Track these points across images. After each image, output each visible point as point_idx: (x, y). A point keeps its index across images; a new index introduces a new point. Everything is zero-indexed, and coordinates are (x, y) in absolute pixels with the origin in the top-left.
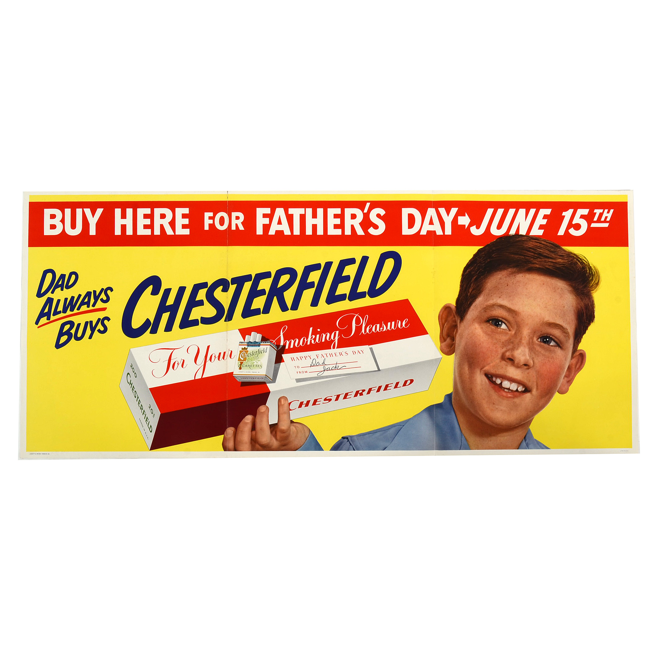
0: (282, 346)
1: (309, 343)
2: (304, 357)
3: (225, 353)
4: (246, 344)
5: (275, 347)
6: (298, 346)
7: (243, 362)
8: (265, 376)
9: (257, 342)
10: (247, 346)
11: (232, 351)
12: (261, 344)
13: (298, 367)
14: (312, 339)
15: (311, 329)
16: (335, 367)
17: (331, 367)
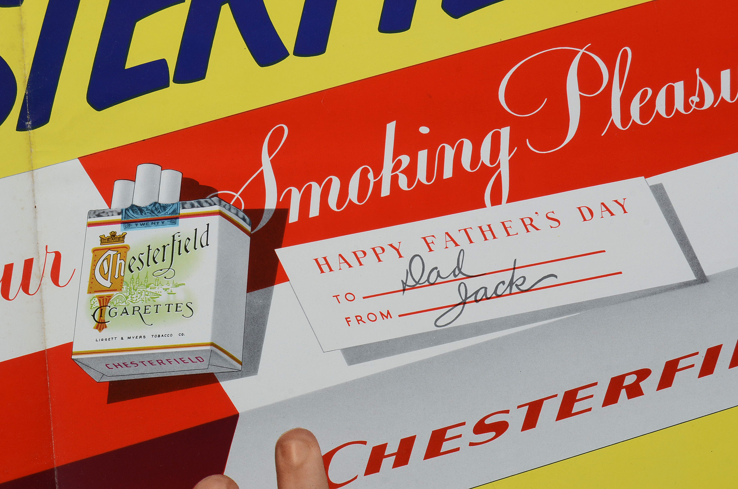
0: (272, 213)
1: (385, 191)
2: (370, 253)
3: (29, 264)
4: (119, 218)
5: (244, 219)
6: (339, 205)
7: (110, 297)
8: (208, 348)
9: (164, 207)
10: (119, 226)
11: (58, 256)
12: (182, 212)
13: (350, 297)
14: (397, 172)
15: (391, 128)
16: (507, 283)
17: (490, 282)
